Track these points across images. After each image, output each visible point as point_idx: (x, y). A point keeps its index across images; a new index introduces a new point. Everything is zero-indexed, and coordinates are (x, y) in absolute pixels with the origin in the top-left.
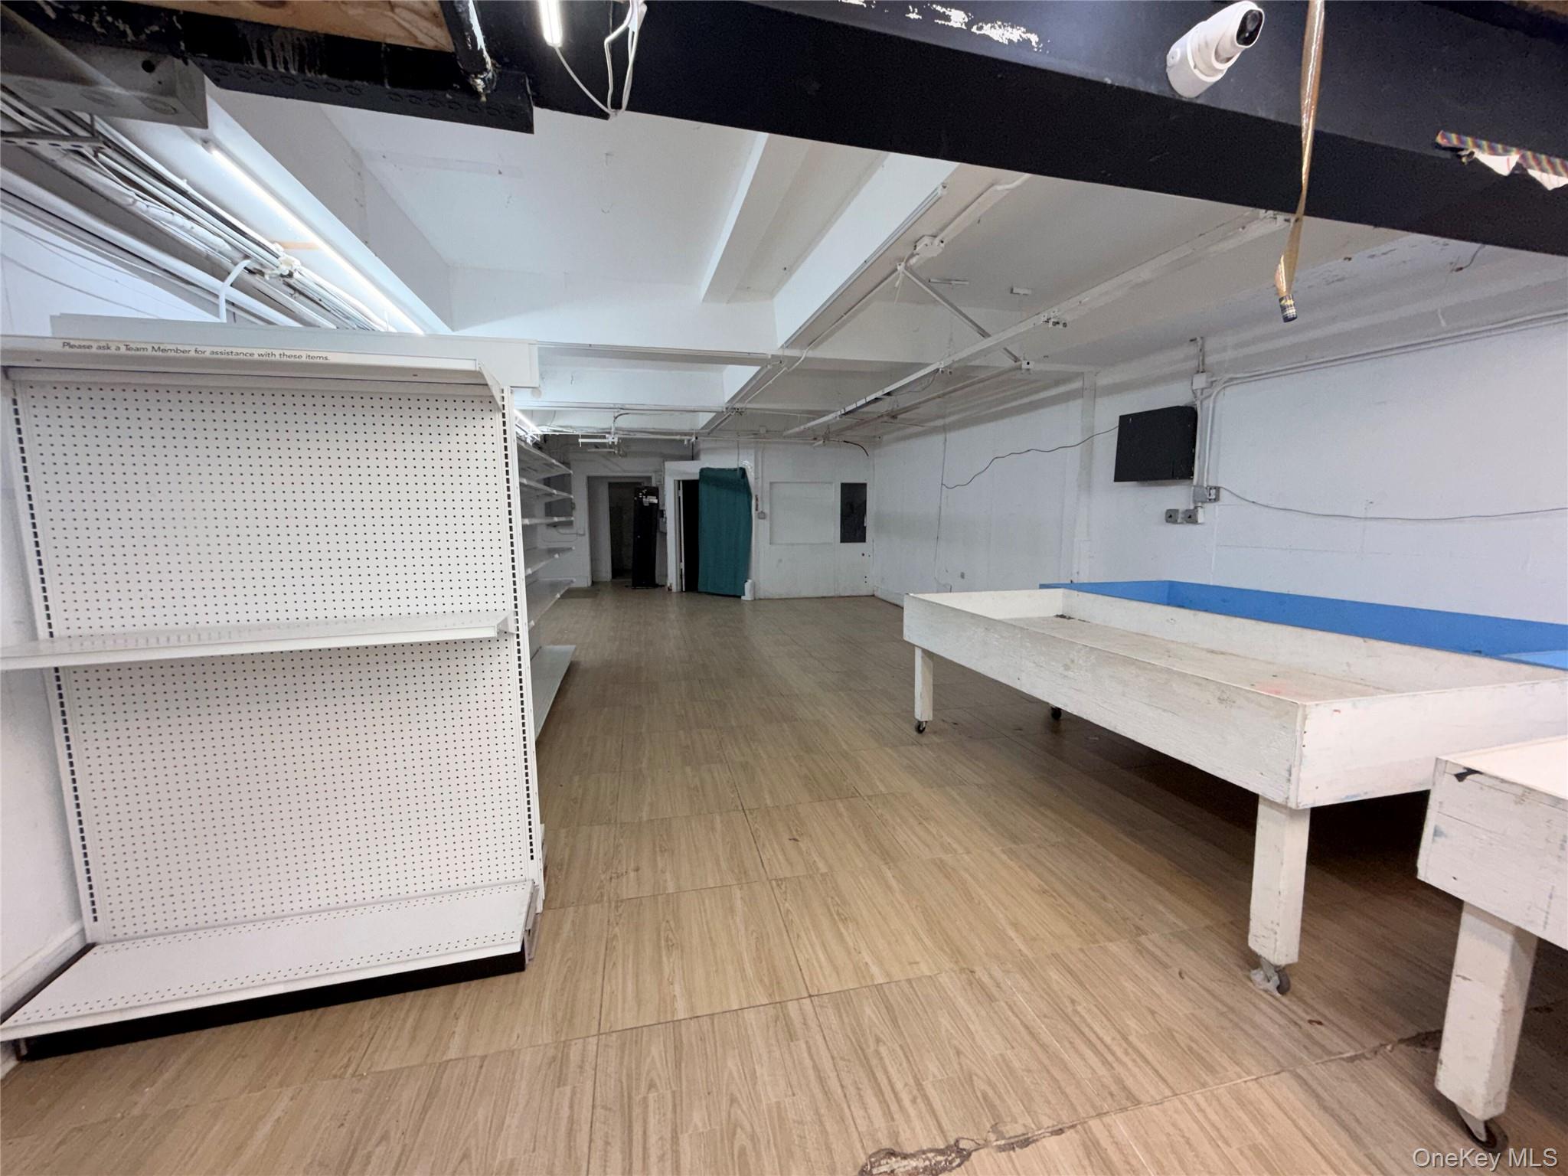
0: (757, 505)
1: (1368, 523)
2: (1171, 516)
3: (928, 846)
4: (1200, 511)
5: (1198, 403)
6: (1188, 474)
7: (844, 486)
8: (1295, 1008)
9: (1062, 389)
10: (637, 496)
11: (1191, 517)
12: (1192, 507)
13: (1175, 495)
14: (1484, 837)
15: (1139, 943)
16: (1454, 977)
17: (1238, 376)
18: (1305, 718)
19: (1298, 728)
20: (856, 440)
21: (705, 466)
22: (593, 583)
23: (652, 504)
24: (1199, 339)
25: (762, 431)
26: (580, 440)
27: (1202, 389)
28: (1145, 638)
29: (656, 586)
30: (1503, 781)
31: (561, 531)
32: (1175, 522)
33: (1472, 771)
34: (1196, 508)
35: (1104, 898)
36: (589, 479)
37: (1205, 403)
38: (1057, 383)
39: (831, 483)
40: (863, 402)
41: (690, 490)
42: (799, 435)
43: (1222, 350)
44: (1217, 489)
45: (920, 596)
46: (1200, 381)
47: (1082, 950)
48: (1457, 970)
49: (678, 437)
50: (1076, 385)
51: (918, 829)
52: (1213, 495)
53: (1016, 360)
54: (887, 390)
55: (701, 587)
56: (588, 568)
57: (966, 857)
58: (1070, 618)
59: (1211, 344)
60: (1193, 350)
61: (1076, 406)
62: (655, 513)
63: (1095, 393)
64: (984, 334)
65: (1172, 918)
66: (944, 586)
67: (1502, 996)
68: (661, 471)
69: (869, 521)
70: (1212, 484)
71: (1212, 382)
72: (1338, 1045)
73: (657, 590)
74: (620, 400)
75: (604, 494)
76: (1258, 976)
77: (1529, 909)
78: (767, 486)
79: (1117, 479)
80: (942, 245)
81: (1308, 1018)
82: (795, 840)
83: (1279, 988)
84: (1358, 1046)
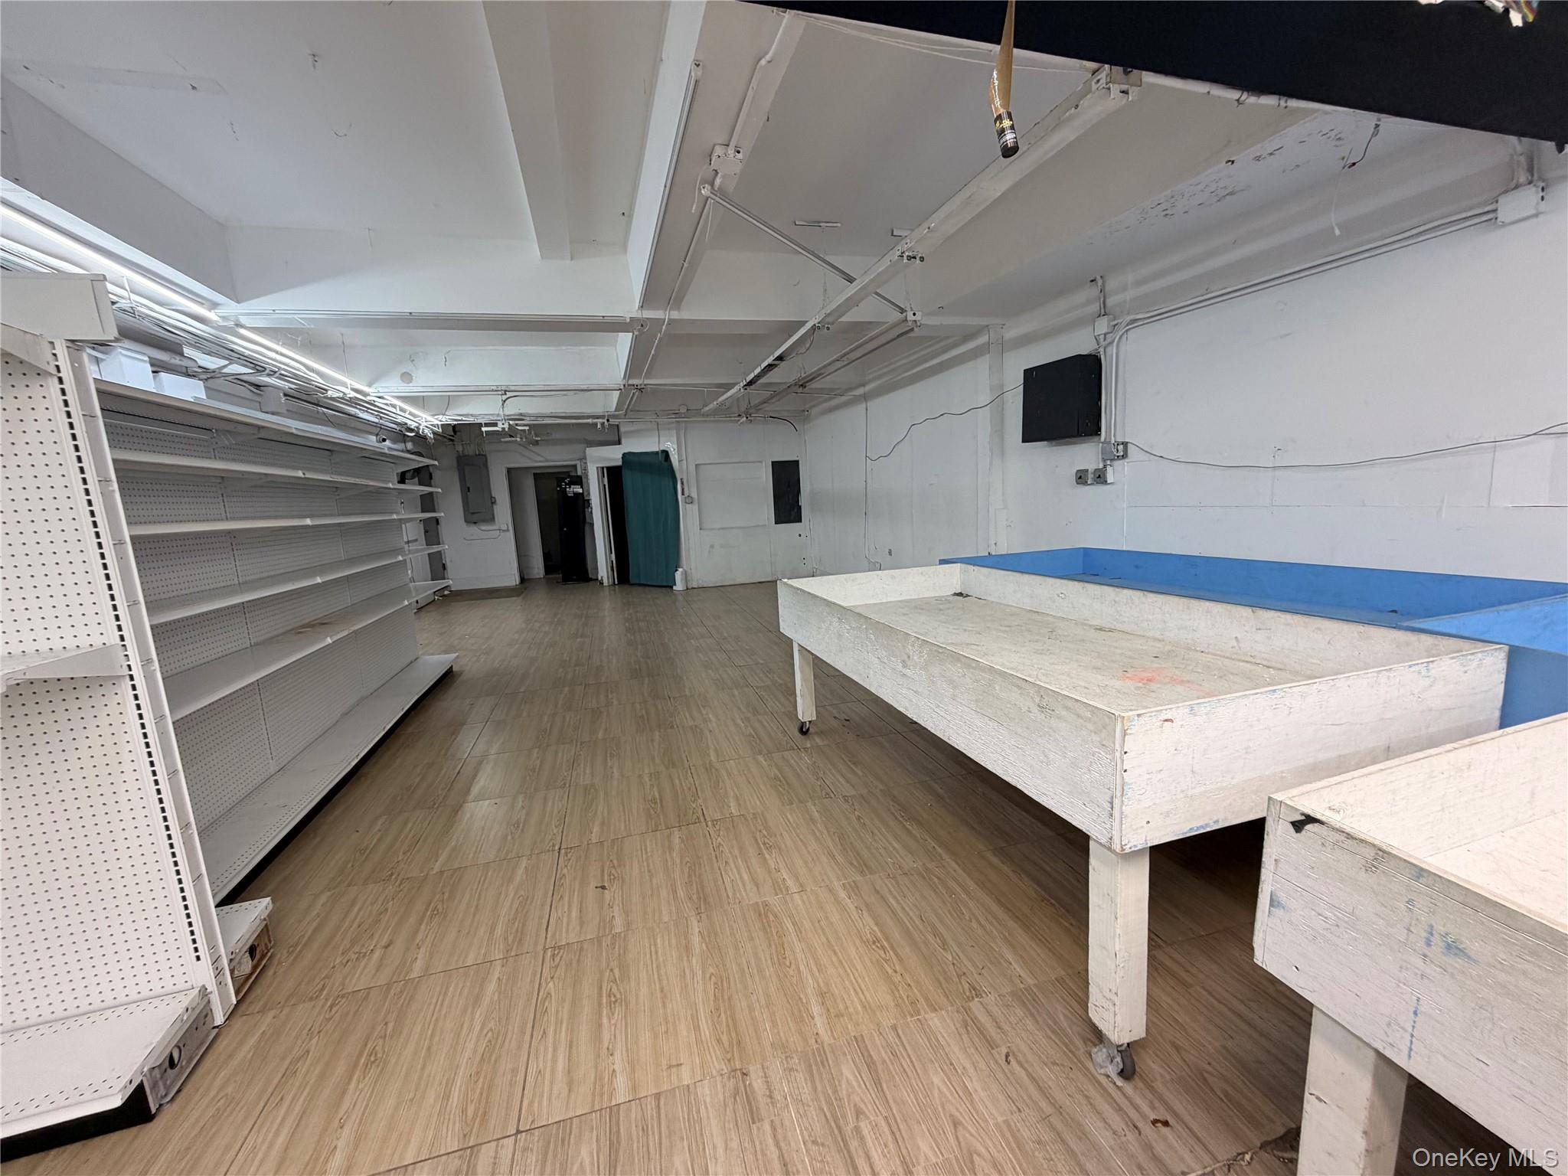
0: (683, 490)
1: (1278, 473)
2: (1081, 478)
3: (757, 886)
4: (1109, 469)
5: (1101, 350)
6: (1096, 431)
7: (775, 465)
8: (1139, 1101)
9: (971, 345)
10: (560, 486)
11: (1100, 478)
12: (1101, 466)
13: (1084, 455)
14: (1329, 914)
15: (968, 1011)
16: (1307, 1095)
17: (1141, 316)
18: (1125, 733)
19: (1117, 747)
20: (784, 414)
21: (626, 451)
22: (523, 580)
23: (577, 494)
24: (1098, 278)
25: (683, 410)
26: (484, 429)
27: (1105, 334)
28: (1035, 616)
29: (591, 580)
30: (1349, 836)
31: (483, 528)
32: (1085, 483)
33: (1310, 820)
34: (1105, 466)
35: (945, 945)
36: (509, 471)
37: (1109, 350)
38: (966, 338)
39: (761, 462)
40: (758, 370)
41: (614, 476)
42: (715, 412)
43: (1123, 290)
44: (1125, 444)
45: (790, 582)
46: (1102, 326)
47: (894, 1028)
48: (1310, 1087)
49: (590, 421)
50: (982, 340)
51: (754, 861)
52: (1121, 451)
53: (902, 311)
54: (777, 353)
55: (632, 580)
56: (515, 565)
57: (796, 897)
58: (967, 596)
59: (1112, 284)
60: (1093, 292)
61: (983, 363)
62: (581, 503)
63: (1004, 347)
64: (851, 280)
65: (1018, 968)
66: (874, 563)
67: (1365, 1133)
68: (583, 459)
69: (804, 501)
70: (1120, 440)
71: (1115, 326)
72: (1182, 1159)
73: (591, 583)
74: (503, 381)
75: (529, 486)
76: (1100, 1054)
77: (1389, 1024)
78: (692, 468)
79: (1024, 441)
80: (740, 156)
81: (1153, 1116)
82: (603, 888)
83: (1122, 1073)
84: (1207, 1159)
